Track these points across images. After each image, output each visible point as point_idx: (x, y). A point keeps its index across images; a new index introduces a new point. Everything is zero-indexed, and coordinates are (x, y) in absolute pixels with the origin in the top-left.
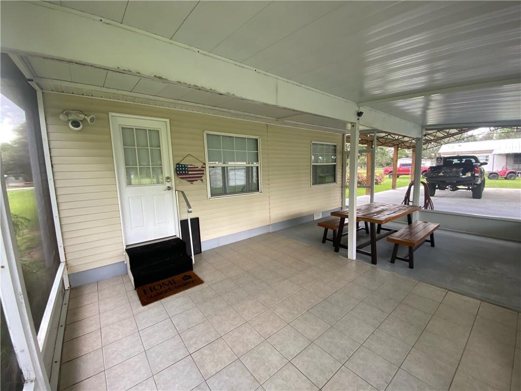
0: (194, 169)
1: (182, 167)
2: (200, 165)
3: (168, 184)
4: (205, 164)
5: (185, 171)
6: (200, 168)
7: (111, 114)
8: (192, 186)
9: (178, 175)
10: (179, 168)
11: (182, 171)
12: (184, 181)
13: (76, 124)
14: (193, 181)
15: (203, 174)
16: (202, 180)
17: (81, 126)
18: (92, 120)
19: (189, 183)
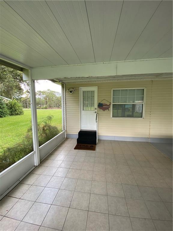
0: (106, 105)
1: (101, 104)
2: (108, 104)
3: (96, 111)
4: (110, 103)
5: (102, 106)
6: (108, 105)
7: (80, 87)
8: (104, 112)
9: (99, 107)
10: (99, 105)
11: (100, 106)
12: (101, 110)
13: (71, 92)
14: (105, 110)
15: (109, 107)
16: (109, 110)
17: (72, 92)
18: (74, 90)
19: (103, 111)
